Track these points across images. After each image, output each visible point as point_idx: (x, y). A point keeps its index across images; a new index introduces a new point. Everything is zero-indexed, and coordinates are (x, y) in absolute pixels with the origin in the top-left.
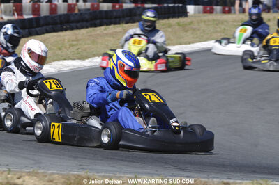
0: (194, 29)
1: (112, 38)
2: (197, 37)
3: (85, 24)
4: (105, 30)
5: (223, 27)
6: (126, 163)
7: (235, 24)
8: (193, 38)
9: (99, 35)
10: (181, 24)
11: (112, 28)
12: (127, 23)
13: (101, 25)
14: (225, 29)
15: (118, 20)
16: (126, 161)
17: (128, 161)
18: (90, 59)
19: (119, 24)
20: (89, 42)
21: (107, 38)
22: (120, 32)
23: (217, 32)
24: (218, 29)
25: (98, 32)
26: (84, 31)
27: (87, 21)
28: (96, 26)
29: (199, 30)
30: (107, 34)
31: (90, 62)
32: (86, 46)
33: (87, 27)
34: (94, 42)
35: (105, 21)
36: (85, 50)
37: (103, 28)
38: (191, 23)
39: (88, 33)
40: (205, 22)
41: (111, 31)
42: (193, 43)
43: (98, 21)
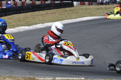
0: (77, 12)
1: (41, 17)
2: (78, 16)
3: (29, 10)
4: (38, 13)
5: (89, 11)
7: (95, 10)
8: (77, 16)
9: (36, 15)
10: (71, 10)
11: (41, 12)
12: (48, 10)
13: (36, 11)
14: (90, 12)
15: (44, 8)
16: (49, 70)
17: (51, 71)
18: (32, 26)
19: (44, 10)
20: (31, 18)
22: (45, 14)
23: (87, 13)
24: (87, 12)
25: (35, 14)
26: (29, 14)
27: (30, 9)
28: (34, 11)
29: (79, 12)
30: (39, 15)
32: (30, 20)
33: (30, 12)
34: (33, 18)
35: (38, 9)
36: (30, 22)
37: (37, 12)
38: (75, 10)
39: (31, 14)
40: (81, 9)
41: (41, 14)
42: (76, 18)
43: (35, 9)
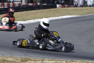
0: (59, 12)
1: (33, 15)
3: (24, 10)
4: (31, 12)
6: (39, 54)
7: (72, 11)
8: (59, 15)
9: (29, 13)
10: (55, 10)
12: (38, 10)
13: (29, 10)
14: (69, 12)
18: (26, 21)
19: (35, 10)
21: (31, 14)
22: (36, 13)
24: (67, 12)
26: (24, 12)
27: (25, 9)
29: (61, 12)
30: (31, 13)
31: (26, 22)
32: (25, 17)
34: (27, 16)
35: (31, 9)
37: (30, 11)
38: (58, 10)
40: (62, 10)
41: (33, 12)
